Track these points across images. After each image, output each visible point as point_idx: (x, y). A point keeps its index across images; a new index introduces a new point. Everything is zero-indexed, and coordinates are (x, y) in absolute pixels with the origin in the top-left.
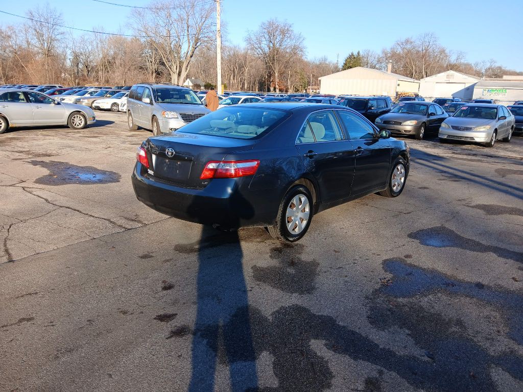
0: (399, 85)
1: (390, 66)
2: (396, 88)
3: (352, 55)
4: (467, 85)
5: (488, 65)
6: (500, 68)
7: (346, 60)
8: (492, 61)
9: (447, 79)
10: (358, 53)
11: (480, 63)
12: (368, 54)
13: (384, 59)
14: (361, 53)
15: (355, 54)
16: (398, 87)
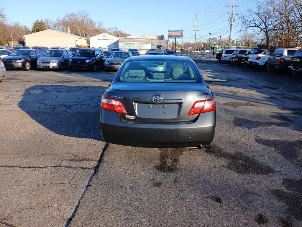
0: (76, 41)
1: (69, 29)
2: (75, 42)
3: (38, 21)
4: (114, 41)
5: (114, 30)
6: (120, 32)
7: (34, 25)
8: (116, 28)
9: (104, 38)
10: (42, 20)
11: (110, 29)
12: (48, 21)
13: (59, 25)
14: (43, 21)
15: (40, 20)
16: (76, 42)
